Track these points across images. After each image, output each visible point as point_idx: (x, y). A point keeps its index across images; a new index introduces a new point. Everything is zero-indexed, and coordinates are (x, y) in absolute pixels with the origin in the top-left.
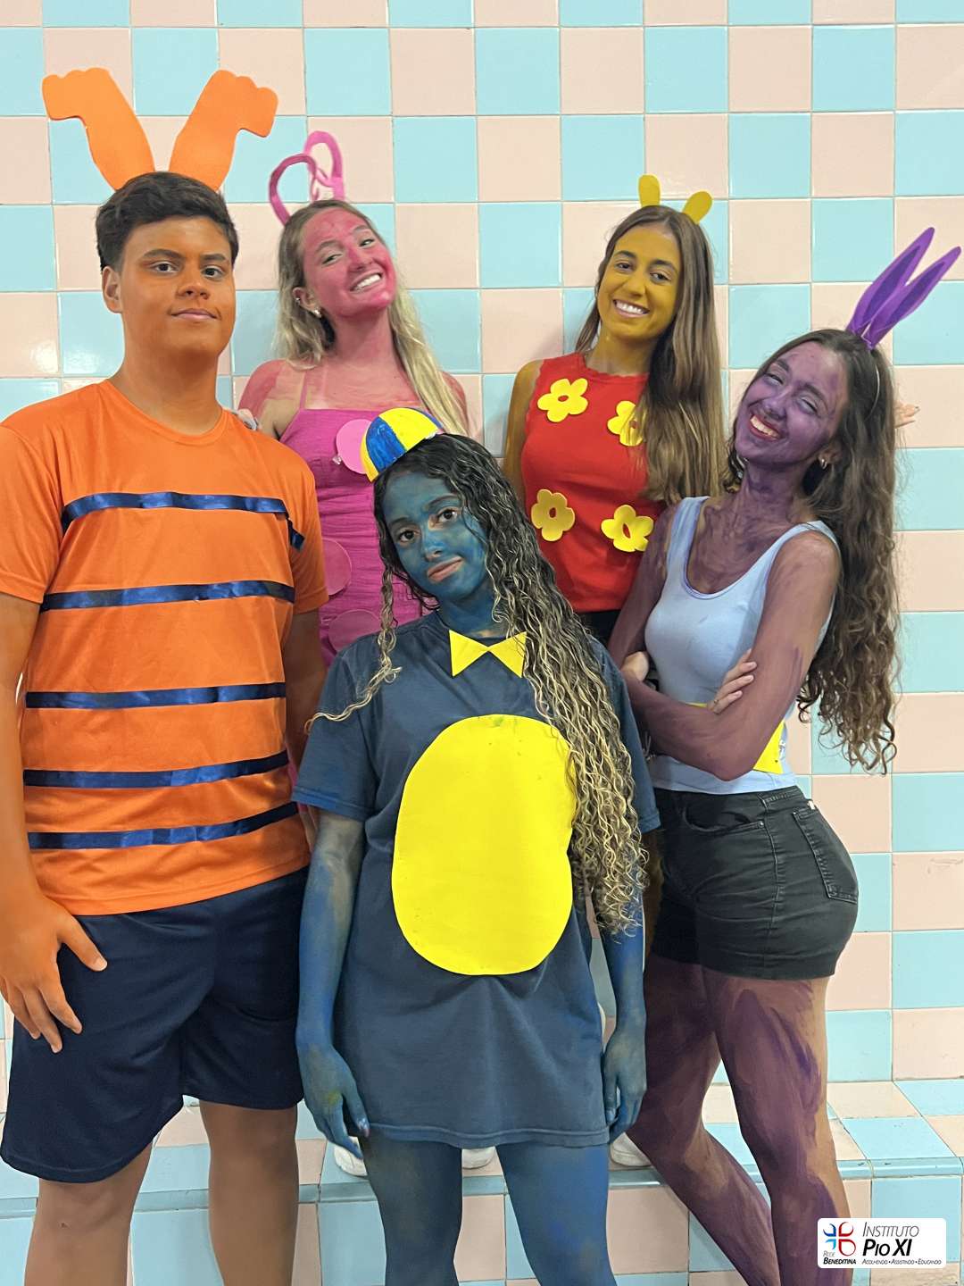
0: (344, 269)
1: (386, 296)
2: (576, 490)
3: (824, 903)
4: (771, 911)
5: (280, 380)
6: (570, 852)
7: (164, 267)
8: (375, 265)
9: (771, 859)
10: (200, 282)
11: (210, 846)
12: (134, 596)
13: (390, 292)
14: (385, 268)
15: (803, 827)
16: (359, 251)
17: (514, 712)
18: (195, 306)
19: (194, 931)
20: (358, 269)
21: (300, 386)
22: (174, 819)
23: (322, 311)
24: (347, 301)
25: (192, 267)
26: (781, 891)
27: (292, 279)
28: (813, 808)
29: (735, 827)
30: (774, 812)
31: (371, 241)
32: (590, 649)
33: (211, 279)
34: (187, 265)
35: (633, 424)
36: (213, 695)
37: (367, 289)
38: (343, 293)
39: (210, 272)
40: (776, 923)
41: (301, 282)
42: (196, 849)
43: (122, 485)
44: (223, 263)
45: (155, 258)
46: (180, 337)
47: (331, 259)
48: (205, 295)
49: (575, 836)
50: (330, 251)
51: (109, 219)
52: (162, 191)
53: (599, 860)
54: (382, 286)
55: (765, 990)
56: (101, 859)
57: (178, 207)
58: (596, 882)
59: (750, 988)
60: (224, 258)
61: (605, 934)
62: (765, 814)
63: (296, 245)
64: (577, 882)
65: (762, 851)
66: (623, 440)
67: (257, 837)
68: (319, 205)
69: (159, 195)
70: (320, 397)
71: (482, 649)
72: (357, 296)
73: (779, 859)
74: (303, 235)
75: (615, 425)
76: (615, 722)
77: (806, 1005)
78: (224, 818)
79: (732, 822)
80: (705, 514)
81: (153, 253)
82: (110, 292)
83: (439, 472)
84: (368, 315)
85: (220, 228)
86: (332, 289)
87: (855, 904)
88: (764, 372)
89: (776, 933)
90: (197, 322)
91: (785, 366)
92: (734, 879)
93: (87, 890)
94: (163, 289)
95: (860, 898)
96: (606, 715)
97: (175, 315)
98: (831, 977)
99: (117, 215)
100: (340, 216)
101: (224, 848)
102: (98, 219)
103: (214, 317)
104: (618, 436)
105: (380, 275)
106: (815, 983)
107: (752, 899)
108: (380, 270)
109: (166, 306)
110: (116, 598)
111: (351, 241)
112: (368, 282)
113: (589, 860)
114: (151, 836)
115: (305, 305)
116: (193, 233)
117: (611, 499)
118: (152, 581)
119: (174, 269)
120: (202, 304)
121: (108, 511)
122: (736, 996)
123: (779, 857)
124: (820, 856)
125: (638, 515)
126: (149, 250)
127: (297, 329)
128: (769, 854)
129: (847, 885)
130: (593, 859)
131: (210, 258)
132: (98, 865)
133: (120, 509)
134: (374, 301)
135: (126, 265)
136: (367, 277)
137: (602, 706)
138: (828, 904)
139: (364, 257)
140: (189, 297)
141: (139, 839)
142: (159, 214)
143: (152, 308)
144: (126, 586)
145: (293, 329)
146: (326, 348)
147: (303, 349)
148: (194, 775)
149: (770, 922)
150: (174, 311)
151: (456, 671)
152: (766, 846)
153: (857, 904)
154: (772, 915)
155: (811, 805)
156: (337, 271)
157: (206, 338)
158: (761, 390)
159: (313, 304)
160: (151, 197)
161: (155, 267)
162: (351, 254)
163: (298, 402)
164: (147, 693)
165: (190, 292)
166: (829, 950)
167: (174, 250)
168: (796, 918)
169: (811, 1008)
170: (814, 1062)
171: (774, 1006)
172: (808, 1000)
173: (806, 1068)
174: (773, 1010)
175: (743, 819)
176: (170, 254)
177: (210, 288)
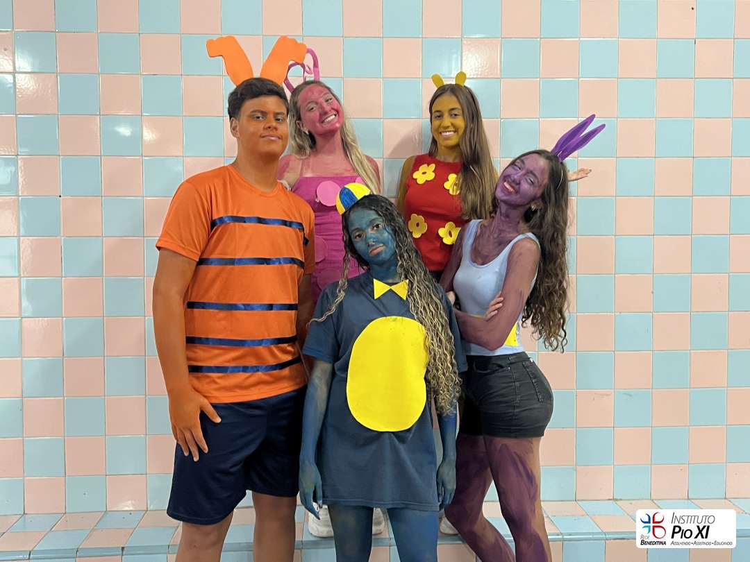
0: (318, 114)
1: (338, 125)
2: (428, 216)
3: (537, 403)
4: (514, 407)
5: (291, 163)
6: (425, 378)
7: (258, 118)
8: (332, 111)
9: (513, 384)
10: (274, 124)
11: (266, 375)
12: (240, 261)
13: (339, 123)
14: (338, 112)
15: (528, 370)
16: (325, 104)
17: (402, 315)
18: (271, 133)
19: (257, 412)
20: (324, 114)
21: (300, 166)
22: (251, 362)
23: (309, 132)
24: (320, 128)
25: (271, 117)
26: (518, 398)
27: (295, 118)
28: (532, 361)
29: (498, 370)
30: (515, 363)
31: (331, 99)
32: (436, 288)
34: (268, 116)
35: (455, 184)
36: (270, 307)
37: (329, 122)
38: (318, 124)
39: (279, 120)
40: (516, 412)
41: (299, 119)
42: (260, 375)
43: (237, 213)
44: (284, 115)
45: (254, 113)
46: (265, 147)
47: (312, 109)
48: (276, 129)
49: (428, 371)
50: (312, 106)
51: (234, 98)
52: (259, 85)
53: (438, 383)
54: (336, 120)
55: (511, 444)
56: (219, 378)
57: (265, 91)
58: (436, 393)
59: (505, 442)
61: (440, 416)
62: (511, 363)
63: (296, 103)
64: (428, 392)
65: (509, 380)
66: (451, 192)
67: (286, 371)
68: (307, 83)
69: (257, 87)
70: (309, 171)
71: (387, 288)
72: (324, 126)
73: (517, 384)
74: (300, 98)
75: (447, 185)
76: (446, 320)
77: (531, 451)
78: (272, 362)
79: (495, 368)
80: (481, 227)
82: (233, 129)
83: (373, 208)
84: (330, 134)
85: (282, 101)
86: (313, 123)
87: (552, 404)
88: (513, 163)
89: (516, 417)
90: (272, 141)
91: (523, 162)
92: (497, 393)
93: (213, 392)
94: (258, 127)
96: (442, 317)
97: (263, 137)
98: (542, 437)
99: (239, 96)
100: (317, 88)
101: (270, 375)
102: (229, 98)
103: (280, 138)
104: (449, 190)
105: (335, 115)
106: (535, 440)
107: (505, 402)
108: (335, 113)
109: (259, 134)
110: (232, 262)
111: (322, 100)
112: (329, 119)
113: (433, 382)
114: (241, 369)
115: (302, 129)
116: (271, 103)
117: (444, 219)
118: (249, 256)
119: (263, 118)
120: (274, 133)
121: (232, 224)
122: (499, 447)
124: (536, 382)
125: (456, 227)
126: (252, 110)
127: (297, 139)
128: (512, 382)
129: (549, 396)
130: (435, 382)
131: (278, 114)
132: (218, 381)
133: (237, 224)
134: (332, 128)
135: (242, 117)
136: (330, 117)
137: (440, 313)
138: (539, 404)
139: (327, 108)
140: (269, 130)
141: (236, 370)
142: (257, 94)
143: (253, 134)
144: (237, 257)
145: (296, 141)
146: (311, 147)
147: (300, 149)
148: (260, 342)
149: (514, 412)
150: (264, 135)
151: (376, 296)
152: (511, 378)
154: (514, 409)
156: (315, 114)
157: (275, 147)
158: (510, 171)
159: (305, 128)
160: (253, 87)
161: (254, 117)
162: (322, 107)
163: (299, 173)
164: (244, 305)
165: (269, 128)
166: (541, 424)
167: (264, 110)
168: (525, 410)
169: (532, 452)
170: (534, 477)
171: (516, 451)
172: (532, 448)
173: (531, 480)
174: (515, 453)
175: (501, 367)
176: (261, 112)
177: (278, 126)
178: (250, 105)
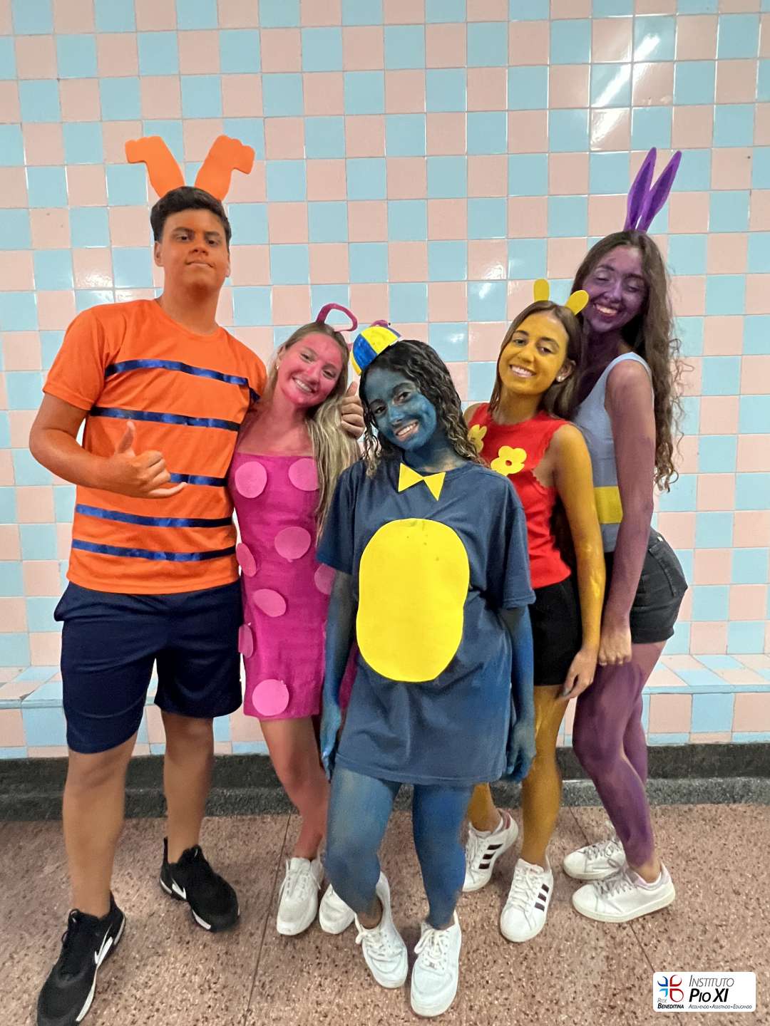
7: (184, 238)
10: (203, 246)
15: (657, 558)
18: (200, 259)
25: (199, 237)
33: (211, 246)
34: (196, 236)
39: (211, 242)
44: (218, 238)
45: (180, 233)
46: (193, 277)
48: (205, 252)
60: (218, 234)
71: (419, 478)
81: (177, 230)
82: (158, 255)
85: (217, 217)
90: (201, 269)
94: (184, 250)
97: (189, 264)
103: (212, 266)
109: (183, 259)
116: (202, 219)
119: (190, 239)
120: (203, 258)
124: (669, 572)
126: (176, 228)
131: (210, 233)
140: (196, 253)
143: (177, 261)
150: (188, 261)
151: (400, 489)
157: (207, 278)
161: (179, 239)
165: (196, 251)
167: (190, 229)
176: (188, 230)
177: (210, 250)
178: (174, 221)
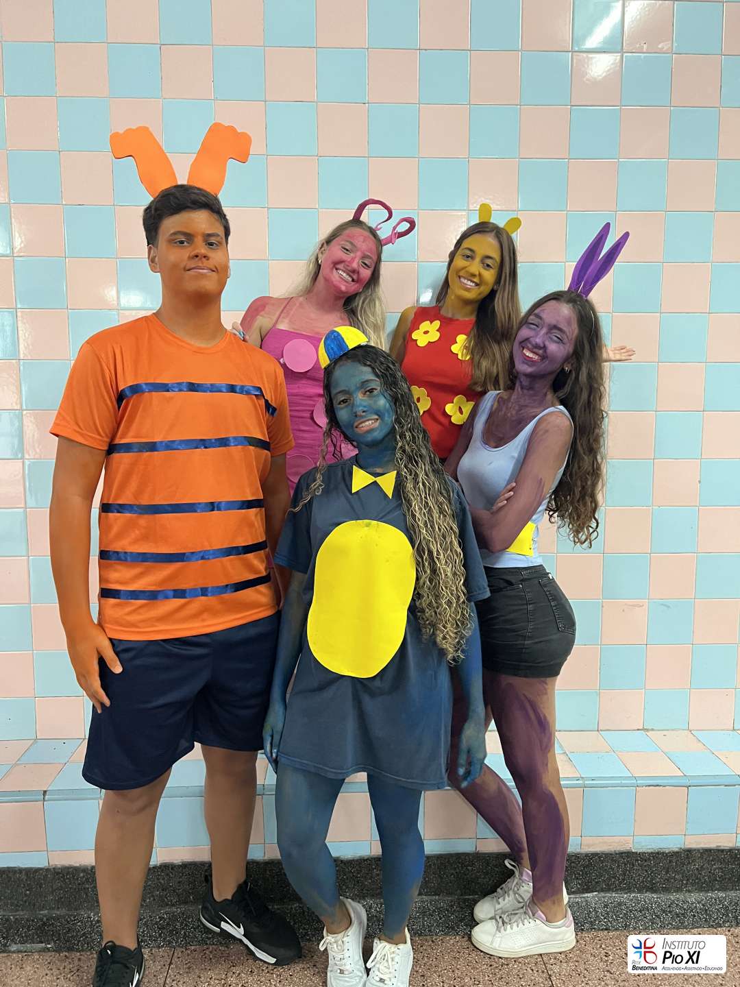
2: (431, 387)
3: (555, 634)
4: (524, 638)
7: (182, 242)
9: (526, 607)
10: (203, 250)
15: (545, 589)
18: (200, 265)
25: (199, 241)
26: (531, 626)
28: (551, 578)
29: (506, 587)
30: (529, 579)
33: (211, 248)
34: (196, 240)
35: (466, 348)
39: (211, 244)
40: (527, 644)
43: (156, 378)
44: (219, 239)
45: (176, 237)
46: (192, 284)
48: (207, 257)
51: (150, 214)
55: (518, 682)
59: (511, 682)
60: (218, 235)
62: (523, 580)
65: (520, 602)
66: (459, 357)
69: (177, 197)
70: (286, 321)
71: (370, 479)
73: (530, 607)
75: (455, 348)
77: (544, 692)
79: (503, 584)
80: (498, 401)
81: (175, 234)
82: (152, 260)
83: (368, 363)
85: (217, 217)
87: (574, 635)
89: (527, 651)
90: (202, 274)
92: (503, 618)
94: (181, 255)
95: (577, 631)
97: (189, 270)
98: (559, 676)
99: (153, 211)
103: (214, 271)
104: (457, 354)
106: (549, 680)
107: (514, 631)
109: (182, 265)
116: (200, 220)
117: (452, 391)
119: (188, 243)
120: (205, 263)
121: (146, 394)
122: (503, 686)
123: (531, 606)
124: (555, 606)
125: (468, 401)
126: (173, 232)
128: (523, 604)
129: (570, 623)
131: (209, 235)
133: (155, 392)
135: (160, 243)
138: (559, 634)
140: (196, 259)
142: (177, 208)
143: (175, 266)
149: (524, 644)
150: (187, 268)
151: (354, 490)
152: (522, 599)
153: (575, 635)
154: (525, 640)
155: (550, 576)
157: (209, 285)
160: (172, 199)
161: (176, 243)
165: (197, 256)
166: (558, 661)
167: (188, 231)
168: (541, 642)
169: (546, 694)
170: (548, 723)
171: (526, 694)
172: (545, 689)
173: (543, 727)
174: (524, 695)
175: (510, 583)
176: (185, 234)
177: (211, 254)
178: (171, 224)
